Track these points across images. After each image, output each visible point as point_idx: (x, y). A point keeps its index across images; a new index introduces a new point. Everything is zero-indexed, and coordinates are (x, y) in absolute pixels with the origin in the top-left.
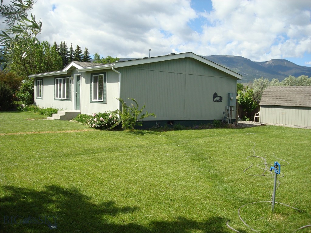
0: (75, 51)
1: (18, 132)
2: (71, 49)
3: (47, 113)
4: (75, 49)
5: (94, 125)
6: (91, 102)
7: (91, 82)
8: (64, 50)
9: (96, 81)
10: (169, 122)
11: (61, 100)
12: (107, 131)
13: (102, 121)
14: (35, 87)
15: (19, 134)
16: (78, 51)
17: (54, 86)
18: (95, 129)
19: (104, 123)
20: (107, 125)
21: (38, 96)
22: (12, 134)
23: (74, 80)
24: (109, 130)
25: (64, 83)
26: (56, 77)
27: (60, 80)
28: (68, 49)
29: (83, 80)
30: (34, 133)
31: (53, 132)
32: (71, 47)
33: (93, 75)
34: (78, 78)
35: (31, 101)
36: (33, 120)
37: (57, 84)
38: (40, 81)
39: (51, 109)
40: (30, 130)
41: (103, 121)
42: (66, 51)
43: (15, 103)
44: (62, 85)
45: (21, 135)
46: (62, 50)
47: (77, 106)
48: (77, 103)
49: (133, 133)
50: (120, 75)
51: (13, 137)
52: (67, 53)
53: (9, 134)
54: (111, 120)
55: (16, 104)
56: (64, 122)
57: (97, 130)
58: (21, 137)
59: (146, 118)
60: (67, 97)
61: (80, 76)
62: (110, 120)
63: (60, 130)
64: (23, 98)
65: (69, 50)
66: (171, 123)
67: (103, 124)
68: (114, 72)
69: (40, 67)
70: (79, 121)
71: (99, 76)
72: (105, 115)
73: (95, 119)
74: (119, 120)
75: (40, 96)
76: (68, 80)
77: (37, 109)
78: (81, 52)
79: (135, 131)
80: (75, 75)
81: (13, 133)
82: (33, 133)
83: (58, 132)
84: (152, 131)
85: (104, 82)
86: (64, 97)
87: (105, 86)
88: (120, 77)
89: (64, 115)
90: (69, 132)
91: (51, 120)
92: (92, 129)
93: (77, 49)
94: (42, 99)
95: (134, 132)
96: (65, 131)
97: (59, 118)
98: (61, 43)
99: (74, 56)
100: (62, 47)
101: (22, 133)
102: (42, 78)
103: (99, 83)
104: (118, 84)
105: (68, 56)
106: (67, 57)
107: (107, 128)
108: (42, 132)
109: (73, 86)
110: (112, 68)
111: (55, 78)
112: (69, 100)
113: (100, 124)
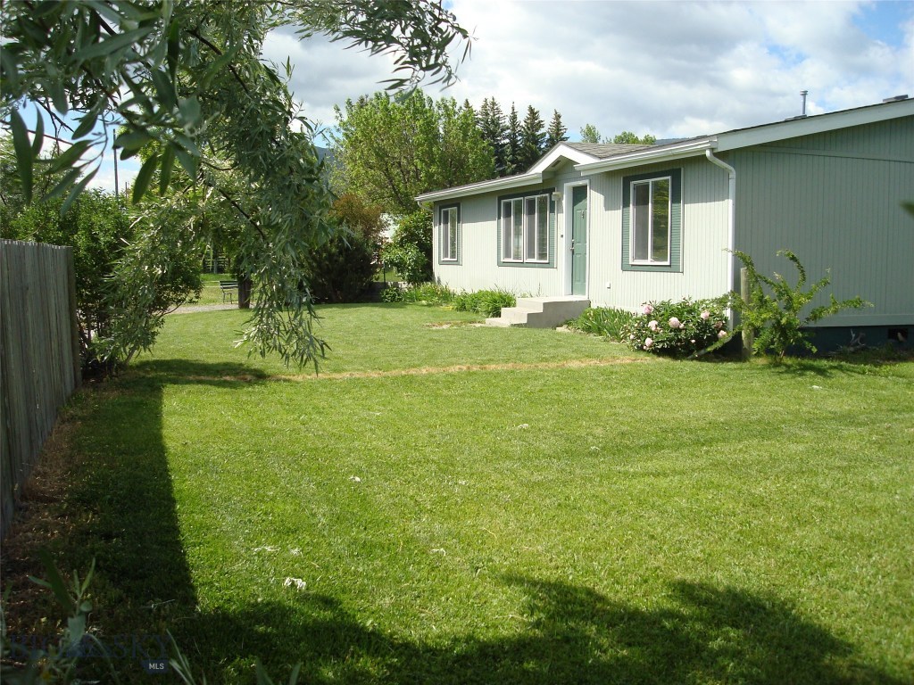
0: (523, 124)
1: (419, 366)
2: (514, 118)
3: (482, 307)
4: (522, 118)
5: (648, 341)
6: (626, 267)
7: (626, 204)
8: (493, 121)
9: (642, 201)
10: (892, 331)
11: (522, 264)
12: (695, 361)
13: (677, 330)
14: (435, 230)
15: (424, 371)
16: (532, 124)
17: (496, 222)
18: (655, 357)
19: (682, 335)
20: (693, 341)
21: (446, 256)
22: (403, 373)
23: (564, 202)
24: (699, 359)
25: (531, 212)
26: (503, 195)
27: (518, 205)
28: (504, 118)
29: (595, 199)
30: (469, 368)
31: (526, 365)
32: (513, 113)
33: (632, 183)
34: (579, 194)
35: (424, 272)
36: (445, 327)
37: (508, 215)
38: (452, 211)
39: (492, 294)
40: (454, 360)
41: (680, 330)
42: (498, 124)
43: (377, 279)
44: (525, 218)
45: (431, 375)
46: (487, 122)
47: (576, 283)
48: (577, 273)
49: (783, 369)
50: (733, 175)
51: (409, 381)
52: (503, 130)
53: (395, 372)
54: (706, 324)
55: (379, 281)
56: (544, 334)
57: (661, 359)
58: (433, 382)
59: (828, 320)
60: (543, 255)
61: (584, 188)
62: (704, 326)
63: (546, 360)
64: (400, 266)
65: (507, 122)
66: (899, 335)
67: (679, 340)
68: (715, 165)
69: (430, 176)
70: (588, 330)
71: (655, 184)
72: (685, 311)
73: (653, 324)
74: (731, 326)
75: (453, 256)
76: (543, 202)
77: (446, 296)
78: (540, 125)
79: (788, 361)
80: (567, 187)
81: (404, 369)
82: (465, 368)
83: (542, 365)
84: (843, 363)
85: (672, 202)
86: (531, 255)
87: (677, 215)
88: (732, 183)
89: (540, 310)
90: (574, 364)
91: (502, 328)
92: (642, 355)
93: (528, 119)
94: (457, 263)
95: (786, 365)
96: (560, 364)
97: (524, 321)
98: (483, 103)
99: (520, 137)
100: (487, 114)
101: (433, 370)
102: (456, 202)
103: (654, 208)
104: (728, 205)
105: (504, 138)
106: (502, 142)
107: (693, 351)
108: (493, 366)
109: (561, 222)
110: (708, 153)
111: (500, 199)
112: (549, 265)
113: (670, 340)
